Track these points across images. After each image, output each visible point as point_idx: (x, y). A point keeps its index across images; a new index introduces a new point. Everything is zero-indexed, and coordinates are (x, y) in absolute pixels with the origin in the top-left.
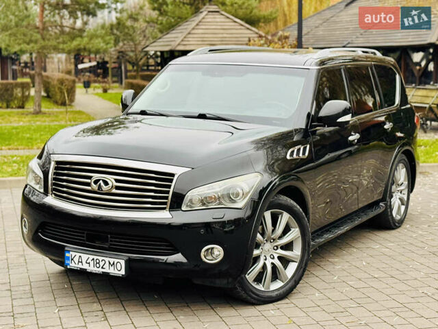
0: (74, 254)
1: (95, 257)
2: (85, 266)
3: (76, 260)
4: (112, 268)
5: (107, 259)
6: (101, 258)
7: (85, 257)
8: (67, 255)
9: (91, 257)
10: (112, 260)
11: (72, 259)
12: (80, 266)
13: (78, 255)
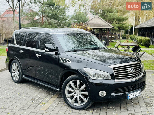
0: (129, 94)
1: (135, 93)
2: (133, 97)
3: (130, 96)
4: (138, 94)
5: (137, 92)
6: (136, 92)
7: (133, 94)
8: (128, 95)
9: (134, 93)
10: (138, 92)
11: (129, 96)
12: (132, 97)
13: (131, 94)
